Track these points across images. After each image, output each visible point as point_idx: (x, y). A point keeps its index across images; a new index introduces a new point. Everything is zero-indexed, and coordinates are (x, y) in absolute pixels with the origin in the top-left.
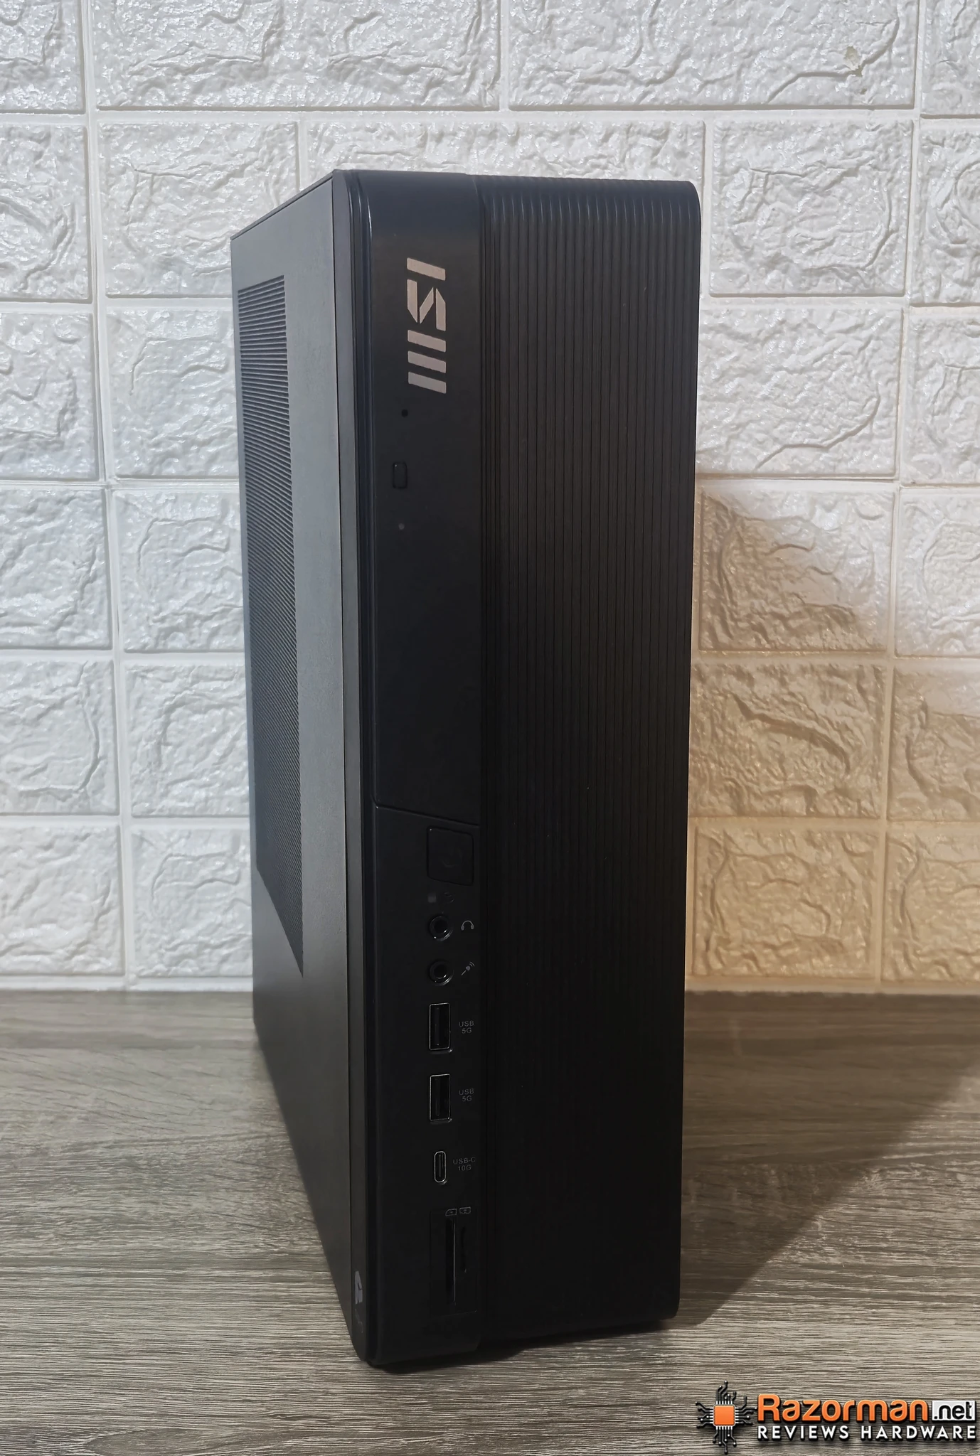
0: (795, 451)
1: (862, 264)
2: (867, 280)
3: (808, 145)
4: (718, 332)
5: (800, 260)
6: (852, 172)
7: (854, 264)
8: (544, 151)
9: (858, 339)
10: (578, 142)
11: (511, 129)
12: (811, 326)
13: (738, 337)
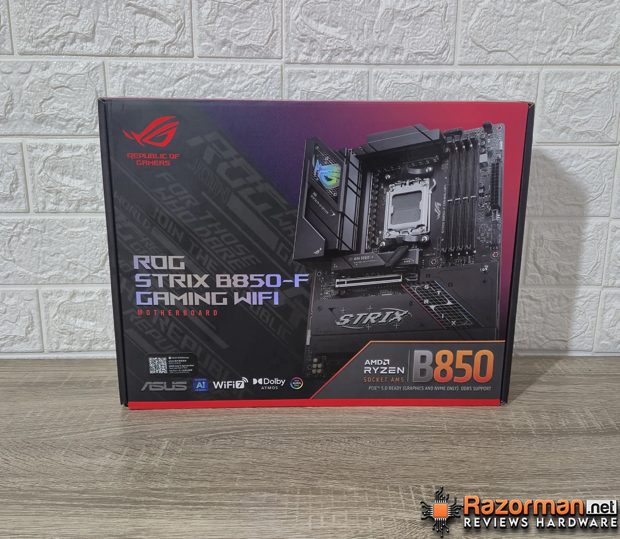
1: (263, 45)
2: (265, 52)
4: (202, 73)
5: (236, 43)
7: (259, 45)
9: (262, 78)
12: (242, 72)
13: (210, 76)
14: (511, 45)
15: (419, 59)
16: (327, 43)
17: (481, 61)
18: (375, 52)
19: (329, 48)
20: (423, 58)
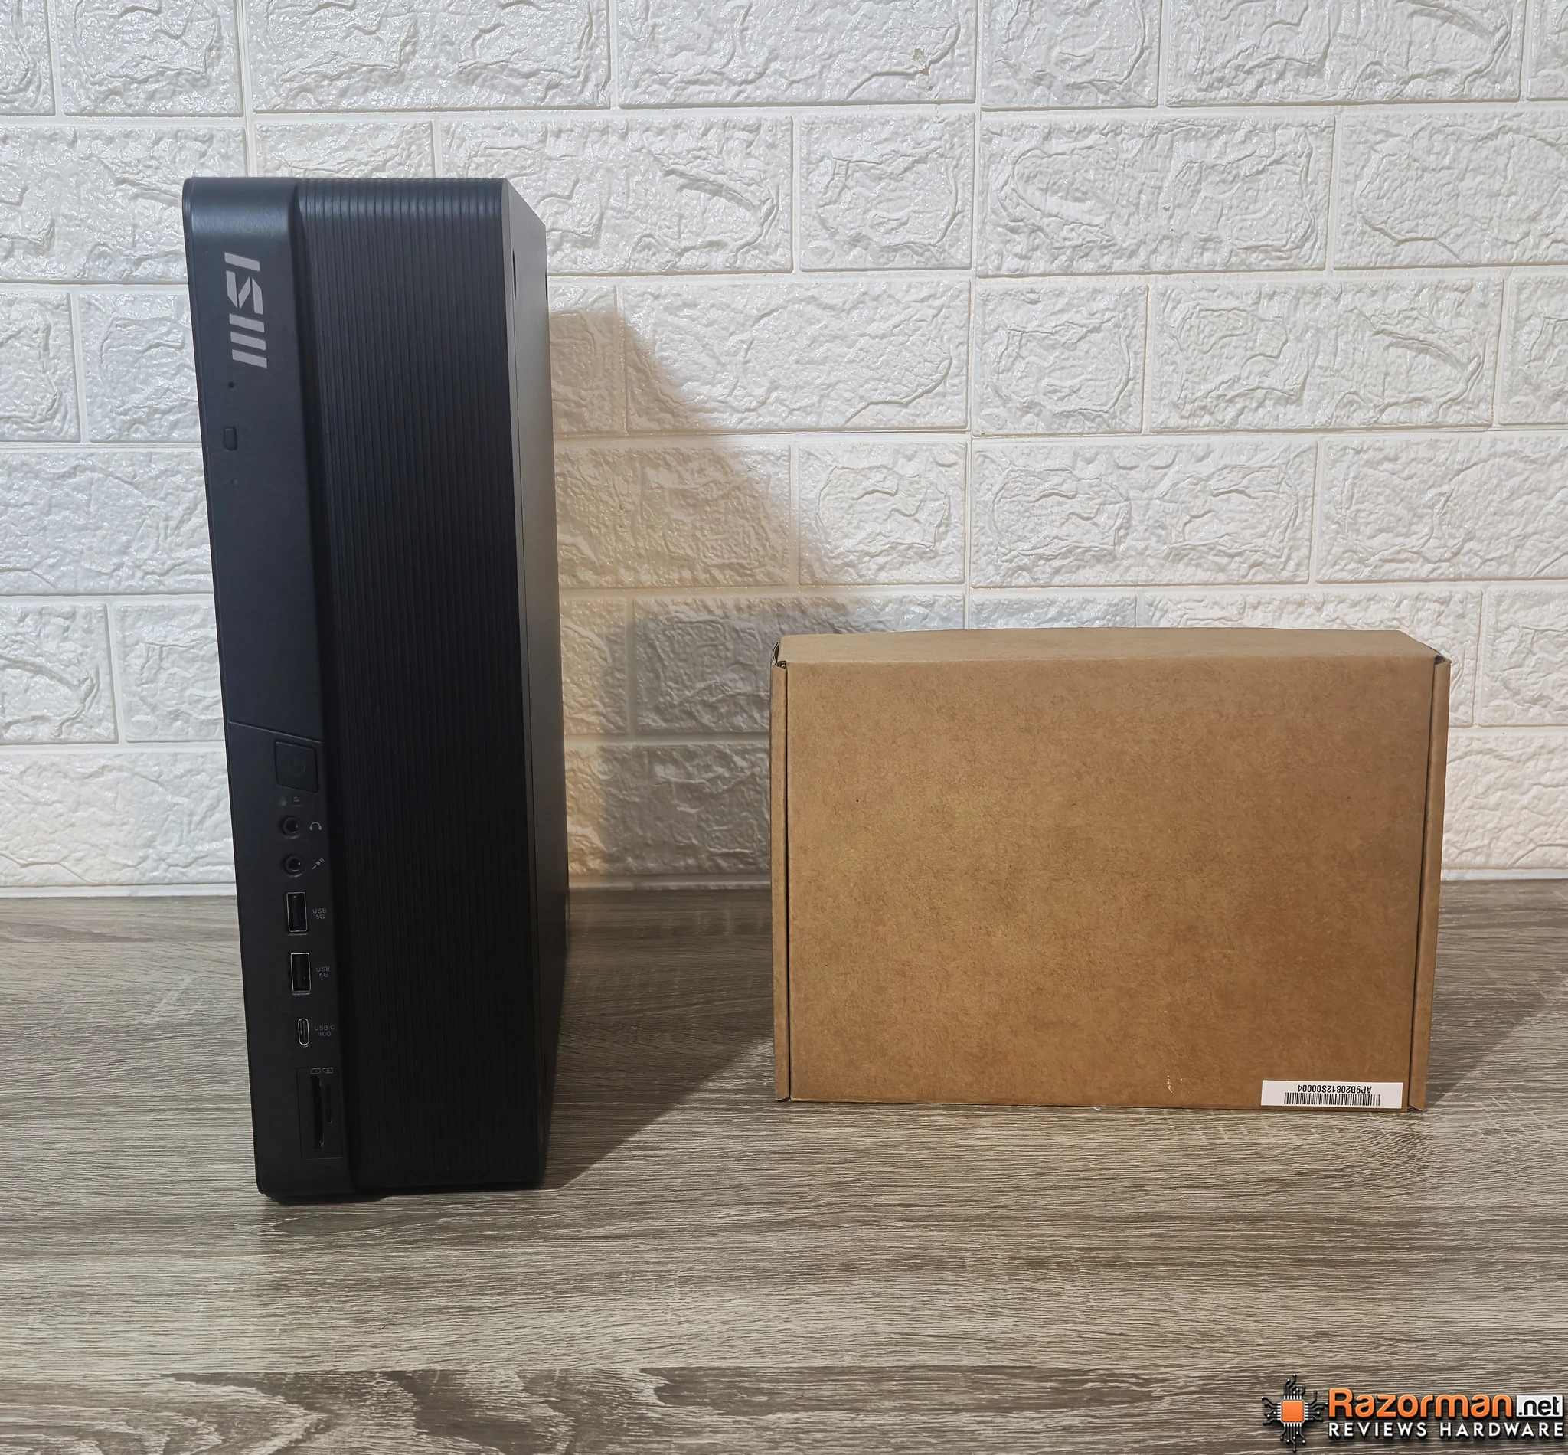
0: (879, 407)
1: (932, 242)
2: (937, 256)
3: (883, 136)
4: (809, 303)
5: (879, 239)
6: (922, 160)
7: (926, 242)
8: (651, 144)
9: (930, 307)
10: (681, 136)
11: (622, 125)
12: (890, 296)
13: (826, 307)
14: (1445, 227)
15: (1253, 260)
16: (1064, 233)
17: (1381, 261)
18: (1161, 249)
19: (1068, 243)
20: (1262, 256)
